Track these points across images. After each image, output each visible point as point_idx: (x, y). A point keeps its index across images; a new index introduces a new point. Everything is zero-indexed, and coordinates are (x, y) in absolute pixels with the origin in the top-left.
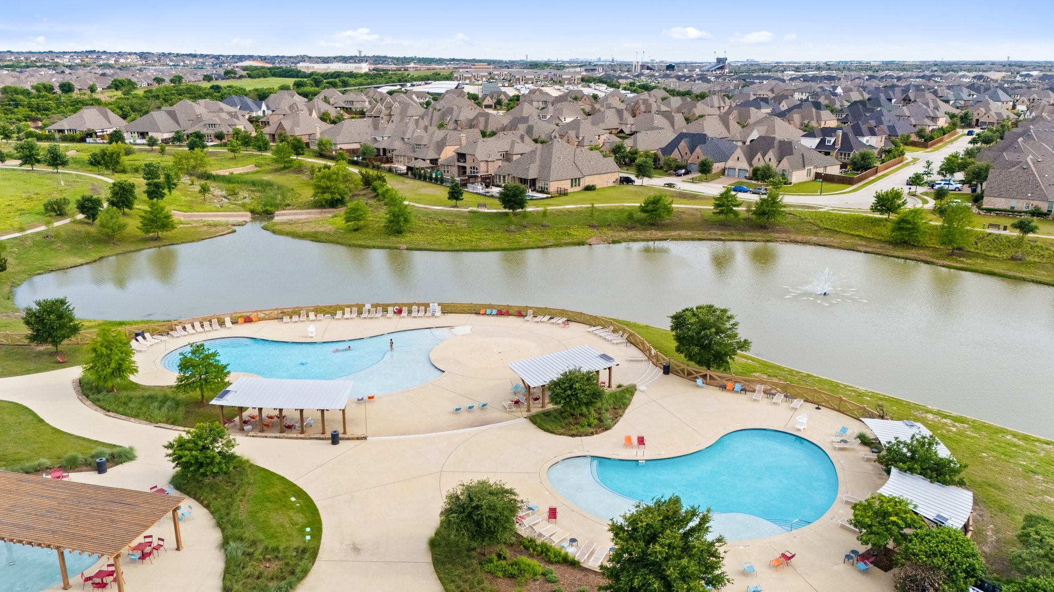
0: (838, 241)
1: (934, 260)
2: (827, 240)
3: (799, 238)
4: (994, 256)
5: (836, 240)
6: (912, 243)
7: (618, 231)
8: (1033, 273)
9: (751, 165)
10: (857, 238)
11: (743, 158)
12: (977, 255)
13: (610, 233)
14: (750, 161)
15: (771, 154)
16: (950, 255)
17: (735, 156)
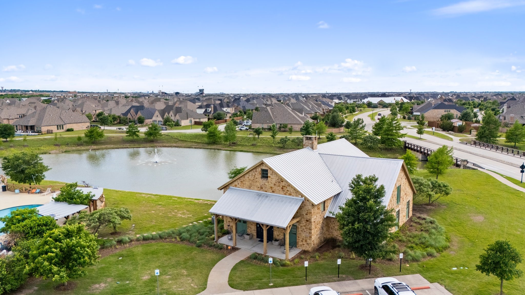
0: (185, 144)
1: (222, 148)
2: (180, 145)
3: (167, 145)
4: (246, 145)
5: (184, 144)
6: (216, 143)
7: (71, 147)
8: (258, 150)
9: (163, 118)
10: (194, 143)
11: (159, 116)
12: (240, 145)
13: (65, 148)
14: (162, 116)
15: (171, 113)
16: (230, 145)
17: (156, 115)
